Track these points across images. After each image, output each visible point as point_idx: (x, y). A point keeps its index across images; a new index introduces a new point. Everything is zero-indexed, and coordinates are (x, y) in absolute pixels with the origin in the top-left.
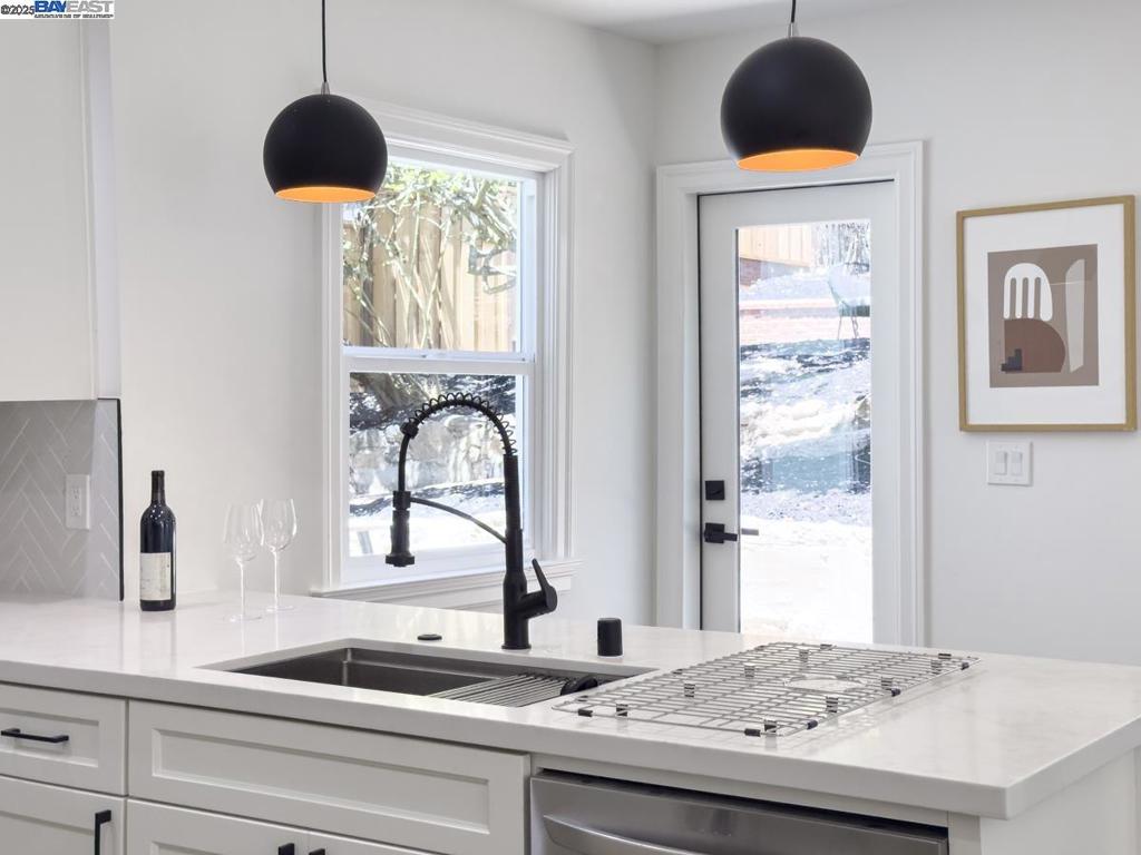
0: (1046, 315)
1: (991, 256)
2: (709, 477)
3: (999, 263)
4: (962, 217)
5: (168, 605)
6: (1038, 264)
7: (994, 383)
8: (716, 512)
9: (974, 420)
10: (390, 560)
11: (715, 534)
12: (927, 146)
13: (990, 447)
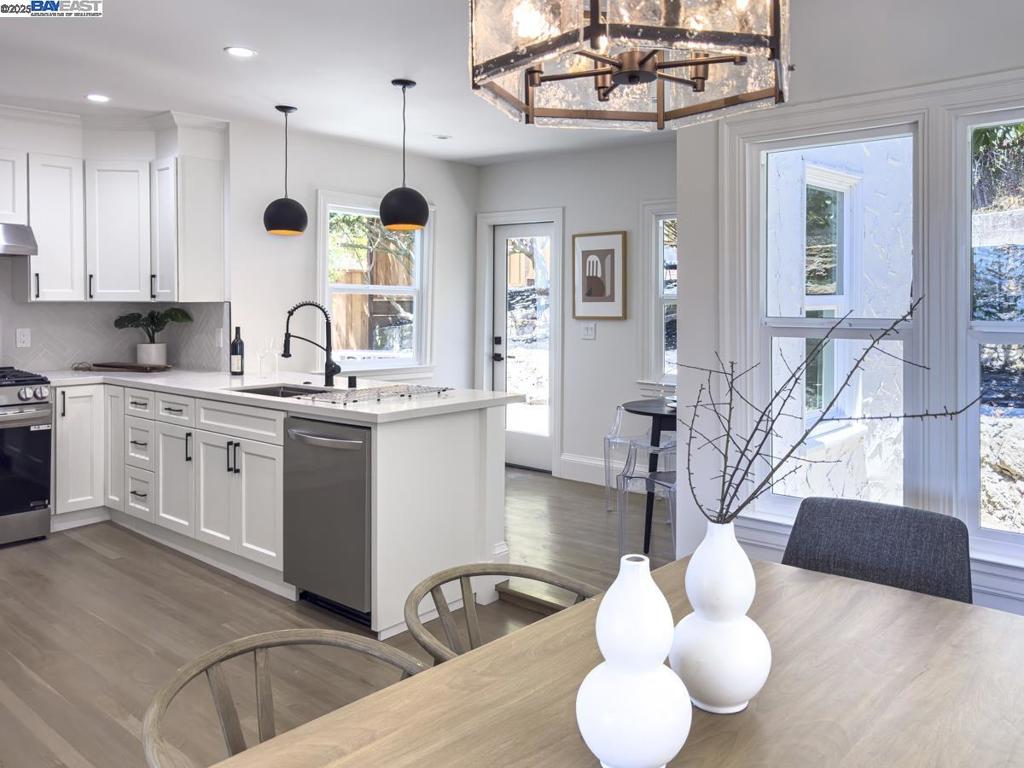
0: (599, 275)
1: (583, 252)
2: (496, 335)
3: (586, 254)
4: (574, 237)
5: (241, 373)
6: (597, 255)
7: (584, 300)
8: (499, 349)
9: (577, 315)
10: (283, 356)
11: (497, 358)
12: (564, 209)
13: (583, 324)
